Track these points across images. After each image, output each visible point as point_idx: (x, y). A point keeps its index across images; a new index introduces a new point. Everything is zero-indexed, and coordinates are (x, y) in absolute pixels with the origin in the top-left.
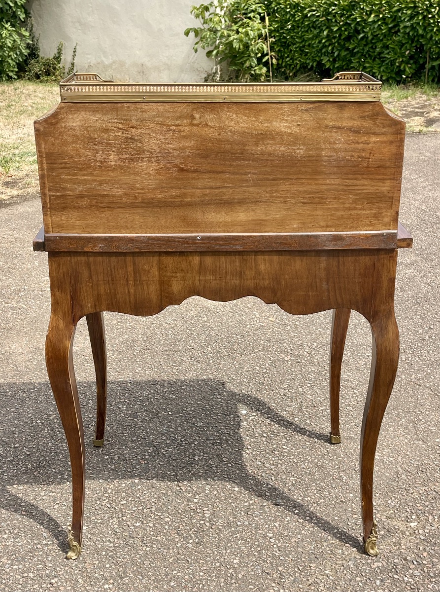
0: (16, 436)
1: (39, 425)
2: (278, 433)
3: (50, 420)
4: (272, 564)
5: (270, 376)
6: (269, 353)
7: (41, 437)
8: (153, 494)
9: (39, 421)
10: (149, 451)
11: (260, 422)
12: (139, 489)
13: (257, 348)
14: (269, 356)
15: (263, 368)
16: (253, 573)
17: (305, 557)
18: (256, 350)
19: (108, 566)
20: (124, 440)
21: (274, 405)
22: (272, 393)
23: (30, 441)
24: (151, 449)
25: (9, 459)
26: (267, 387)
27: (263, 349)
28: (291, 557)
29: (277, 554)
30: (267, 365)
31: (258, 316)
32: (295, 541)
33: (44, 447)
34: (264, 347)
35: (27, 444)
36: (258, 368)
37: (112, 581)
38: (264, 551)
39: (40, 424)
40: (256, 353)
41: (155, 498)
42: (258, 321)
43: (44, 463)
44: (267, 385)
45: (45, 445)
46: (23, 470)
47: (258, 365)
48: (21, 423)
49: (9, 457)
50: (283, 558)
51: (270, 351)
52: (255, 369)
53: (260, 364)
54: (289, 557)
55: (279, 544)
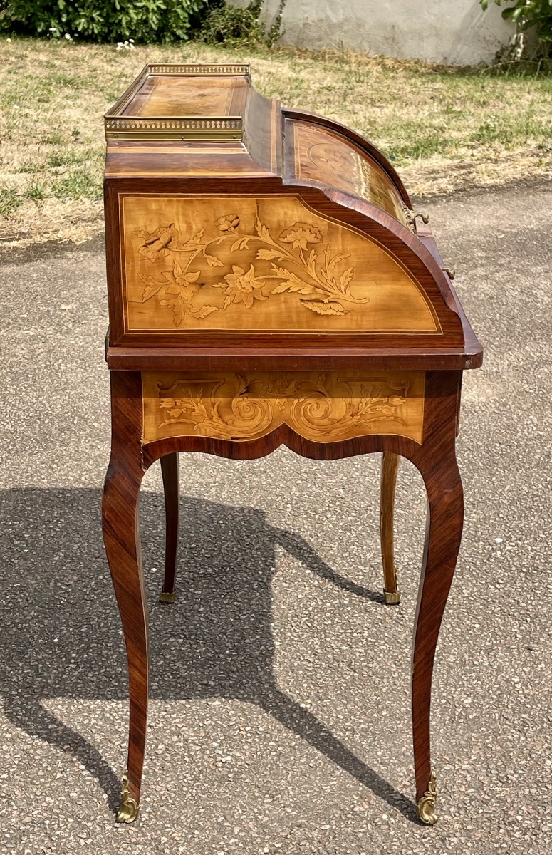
0: (192, 535)
1: (221, 527)
2: (544, 570)
3: (236, 522)
4: (513, 710)
5: (543, 500)
6: (546, 471)
7: (224, 540)
8: (366, 618)
9: (221, 522)
10: (364, 571)
11: (520, 554)
12: (348, 611)
13: (529, 463)
14: (545, 475)
15: (533, 489)
16: (488, 716)
18: (527, 466)
19: (305, 685)
20: (332, 555)
21: (544, 536)
22: (543, 521)
23: (209, 543)
24: (367, 568)
25: (183, 560)
26: (535, 513)
27: (537, 466)
28: (539, 706)
29: (522, 701)
30: (540, 486)
31: (536, 422)
32: (548, 690)
33: (228, 551)
34: (539, 463)
35: (206, 545)
36: (526, 489)
37: (309, 701)
38: (505, 696)
39: (223, 525)
40: (526, 469)
41: (369, 623)
42: (535, 428)
43: (228, 569)
44: (536, 511)
45: (229, 549)
46: (201, 574)
47: (527, 485)
48: (199, 522)
49: (184, 558)
50: (529, 706)
51: (548, 469)
52: (522, 489)
53: (530, 484)
54: (537, 706)
55: (526, 691)
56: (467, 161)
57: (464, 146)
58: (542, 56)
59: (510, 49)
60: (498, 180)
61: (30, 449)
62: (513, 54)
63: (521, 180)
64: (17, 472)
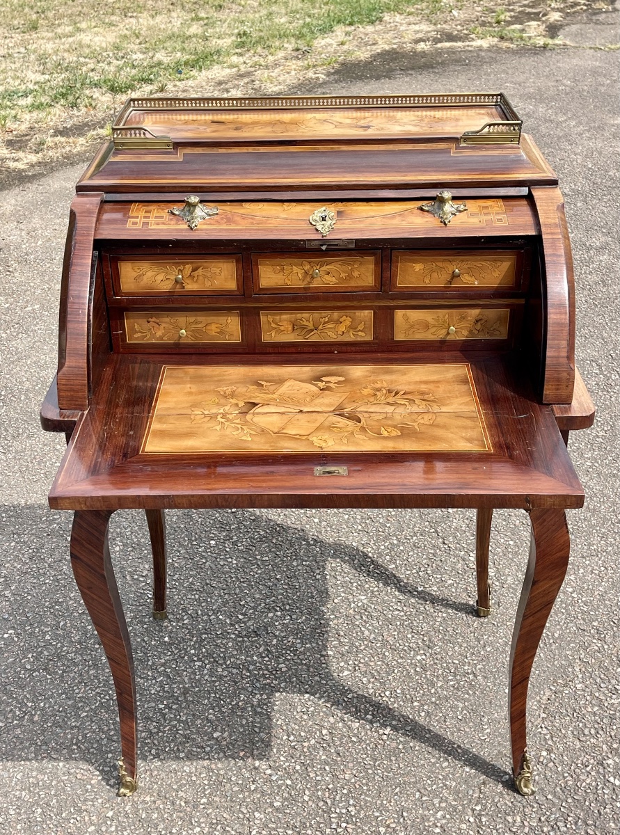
4: (584, 619)
8: (420, 554)
12: (402, 551)
16: (568, 631)
17: (616, 610)
19: (409, 636)
28: (601, 611)
29: (585, 610)
32: (598, 594)
37: (422, 652)
38: (570, 607)
41: (425, 559)
50: (593, 613)
54: (599, 611)
55: (584, 599)
56: (243, 69)
57: (234, 54)
60: (281, 87)
61: (24, 432)
63: (299, 85)
64: (26, 459)
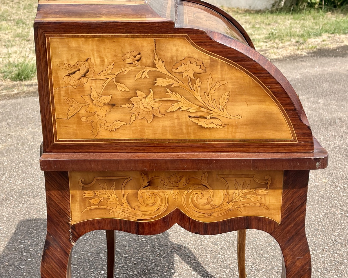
0: (127, 248)
1: (143, 242)
2: (331, 270)
3: (152, 239)
5: (324, 224)
6: (323, 206)
7: (145, 251)
9: (144, 239)
10: (227, 272)
11: (316, 260)
13: (313, 202)
14: (323, 209)
15: (318, 218)
18: (312, 203)
20: (207, 261)
21: (327, 248)
22: (326, 238)
23: (136, 253)
24: (228, 270)
25: (120, 265)
26: (321, 233)
27: (318, 203)
30: (321, 216)
31: (313, 177)
33: (147, 259)
34: (318, 202)
35: (134, 255)
36: (313, 217)
39: (145, 241)
40: (312, 205)
42: (313, 181)
43: (146, 271)
44: (321, 231)
45: (147, 258)
46: (130, 275)
47: (314, 215)
48: (131, 239)
49: (121, 264)
51: (324, 205)
52: (311, 218)
53: (315, 214)
56: (264, 48)
57: (262, 42)
58: (293, 5)
59: (279, 2)
60: (279, 56)
61: (41, 195)
62: (280, 4)
63: (290, 57)
64: (32, 209)
